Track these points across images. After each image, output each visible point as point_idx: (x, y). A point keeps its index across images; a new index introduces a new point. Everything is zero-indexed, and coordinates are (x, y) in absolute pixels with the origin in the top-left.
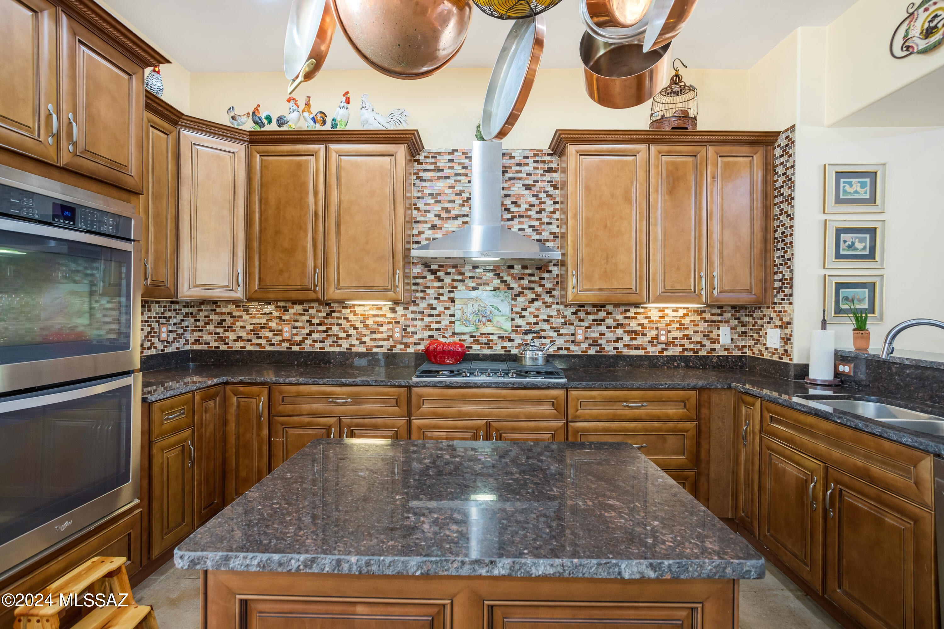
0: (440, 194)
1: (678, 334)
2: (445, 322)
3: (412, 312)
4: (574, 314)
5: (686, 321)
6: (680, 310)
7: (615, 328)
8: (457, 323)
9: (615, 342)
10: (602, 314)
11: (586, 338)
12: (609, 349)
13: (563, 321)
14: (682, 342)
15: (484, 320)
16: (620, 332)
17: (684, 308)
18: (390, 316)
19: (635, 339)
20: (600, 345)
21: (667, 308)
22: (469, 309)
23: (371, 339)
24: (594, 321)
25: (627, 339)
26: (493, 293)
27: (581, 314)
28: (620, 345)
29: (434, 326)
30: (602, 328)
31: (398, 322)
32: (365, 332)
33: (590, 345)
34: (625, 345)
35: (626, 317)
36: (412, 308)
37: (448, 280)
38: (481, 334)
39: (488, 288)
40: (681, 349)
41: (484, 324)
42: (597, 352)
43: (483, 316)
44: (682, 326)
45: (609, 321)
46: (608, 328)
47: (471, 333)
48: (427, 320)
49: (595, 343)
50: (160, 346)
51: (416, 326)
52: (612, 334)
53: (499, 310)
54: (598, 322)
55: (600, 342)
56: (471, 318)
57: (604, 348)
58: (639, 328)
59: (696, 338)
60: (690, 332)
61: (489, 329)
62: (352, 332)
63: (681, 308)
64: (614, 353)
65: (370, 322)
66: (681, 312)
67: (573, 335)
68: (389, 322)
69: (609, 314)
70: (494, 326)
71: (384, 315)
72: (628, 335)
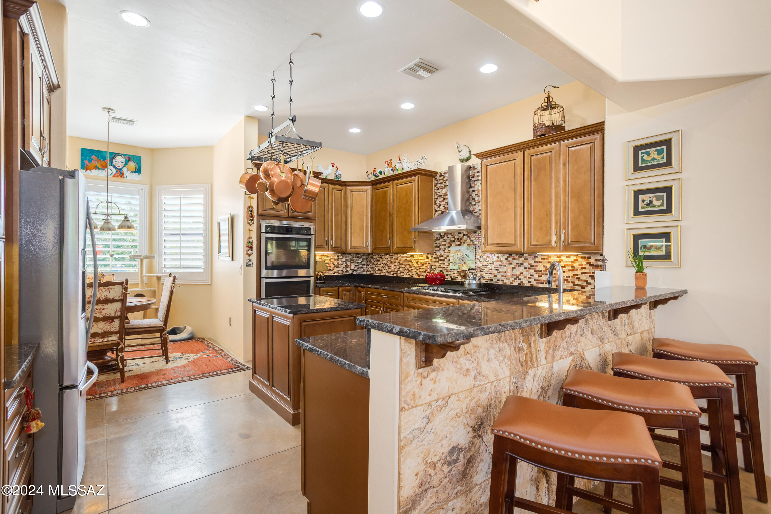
0: (444, 195)
1: (571, 274)
2: (447, 264)
3: (435, 258)
4: (506, 259)
5: (576, 265)
6: (572, 257)
7: (529, 269)
8: (451, 264)
9: (529, 278)
10: (521, 260)
11: (513, 275)
12: (526, 283)
13: (500, 263)
14: (573, 280)
15: (463, 262)
16: (532, 271)
17: (575, 255)
18: (426, 260)
19: (541, 276)
20: (520, 279)
21: (563, 255)
22: (456, 256)
23: (420, 272)
24: (517, 263)
25: (536, 276)
26: (467, 247)
27: (510, 259)
28: (532, 280)
29: (443, 266)
30: (522, 269)
31: (429, 263)
32: (418, 268)
33: (515, 279)
34: (535, 280)
35: (536, 262)
36: (435, 256)
37: (448, 241)
38: (462, 270)
39: (465, 244)
40: (572, 285)
41: (463, 265)
42: (518, 284)
43: (462, 260)
44: (573, 269)
45: (526, 264)
46: (525, 268)
47: (457, 269)
48: (440, 262)
49: (518, 278)
50: (351, 272)
51: (435, 265)
52: (527, 272)
53: (469, 257)
54: (520, 265)
55: (520, 277)
56: (457, 261)
57: (523, 282)
58: (544, 269)
59: (583, 277)
60: (579, 273)
61: (465, 268)
62: (413, 268)
63: (572, 255)
64: (528, 285)
65: (419, 263)
66: (573, 258)
67: (505, 272)
68: (426, 263)
69: (526, 259)
70: (467, 266)
71: (424, 260)
72: (537, 274)
